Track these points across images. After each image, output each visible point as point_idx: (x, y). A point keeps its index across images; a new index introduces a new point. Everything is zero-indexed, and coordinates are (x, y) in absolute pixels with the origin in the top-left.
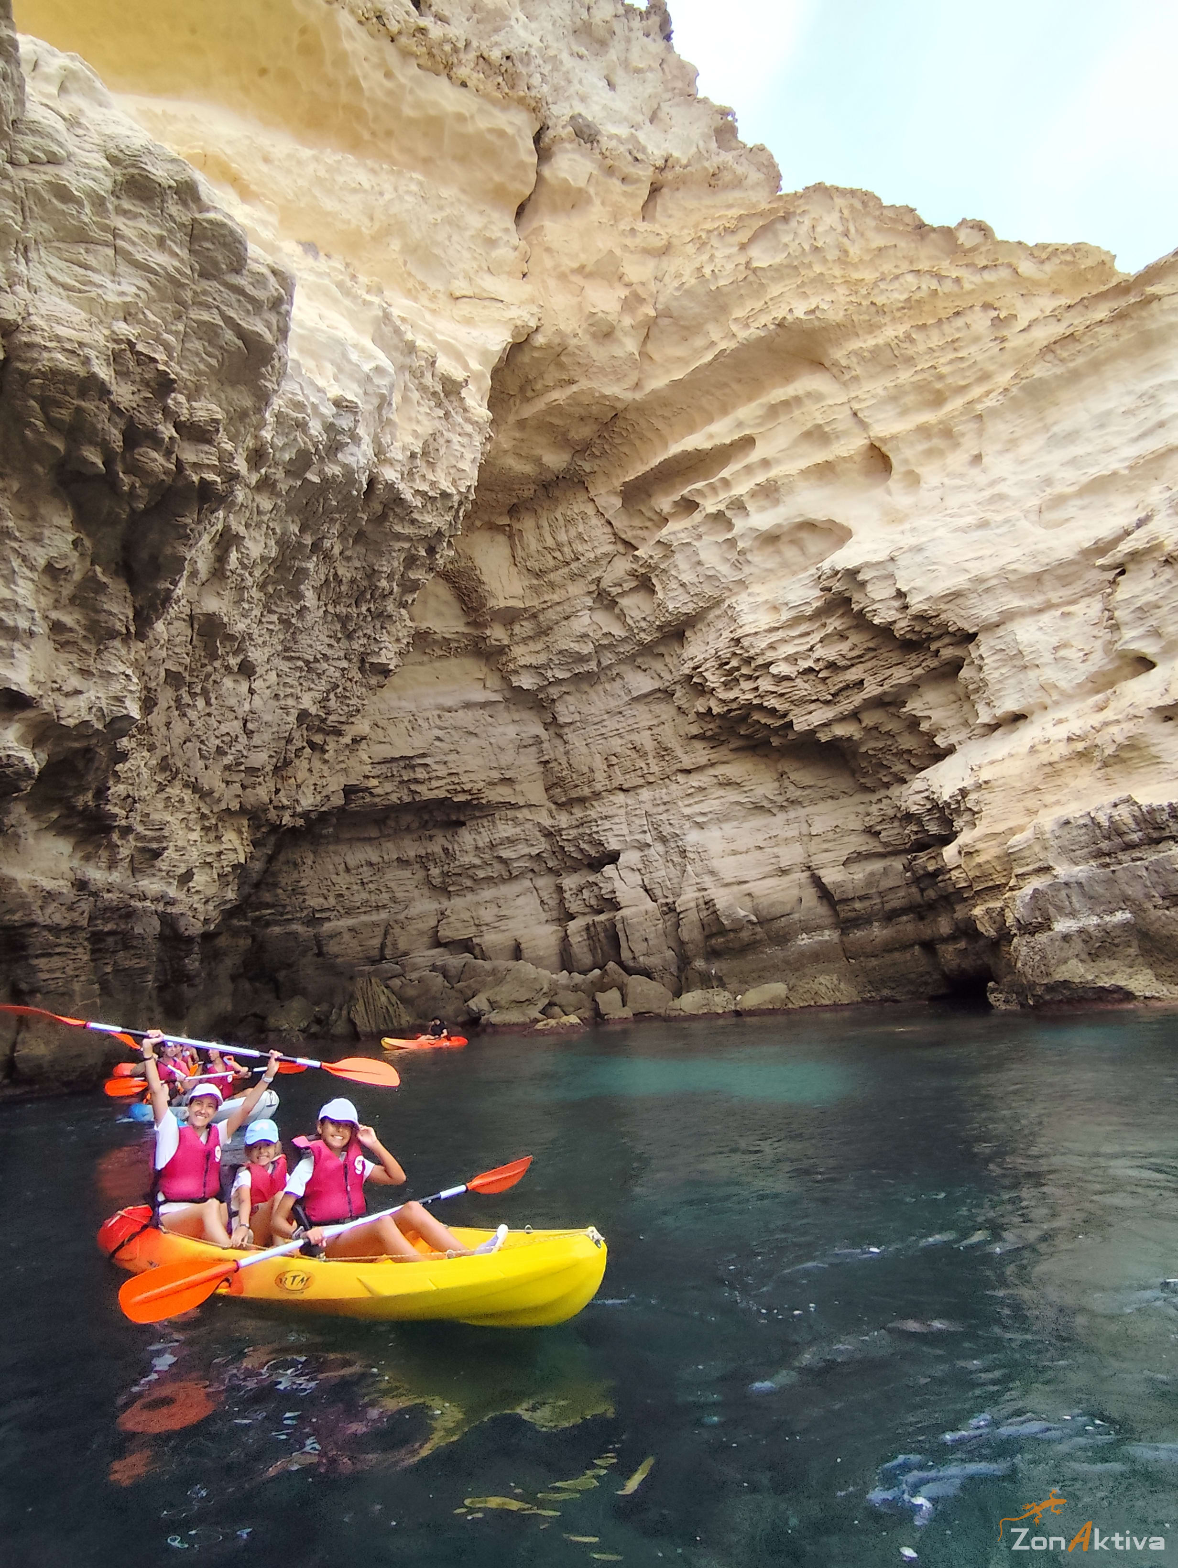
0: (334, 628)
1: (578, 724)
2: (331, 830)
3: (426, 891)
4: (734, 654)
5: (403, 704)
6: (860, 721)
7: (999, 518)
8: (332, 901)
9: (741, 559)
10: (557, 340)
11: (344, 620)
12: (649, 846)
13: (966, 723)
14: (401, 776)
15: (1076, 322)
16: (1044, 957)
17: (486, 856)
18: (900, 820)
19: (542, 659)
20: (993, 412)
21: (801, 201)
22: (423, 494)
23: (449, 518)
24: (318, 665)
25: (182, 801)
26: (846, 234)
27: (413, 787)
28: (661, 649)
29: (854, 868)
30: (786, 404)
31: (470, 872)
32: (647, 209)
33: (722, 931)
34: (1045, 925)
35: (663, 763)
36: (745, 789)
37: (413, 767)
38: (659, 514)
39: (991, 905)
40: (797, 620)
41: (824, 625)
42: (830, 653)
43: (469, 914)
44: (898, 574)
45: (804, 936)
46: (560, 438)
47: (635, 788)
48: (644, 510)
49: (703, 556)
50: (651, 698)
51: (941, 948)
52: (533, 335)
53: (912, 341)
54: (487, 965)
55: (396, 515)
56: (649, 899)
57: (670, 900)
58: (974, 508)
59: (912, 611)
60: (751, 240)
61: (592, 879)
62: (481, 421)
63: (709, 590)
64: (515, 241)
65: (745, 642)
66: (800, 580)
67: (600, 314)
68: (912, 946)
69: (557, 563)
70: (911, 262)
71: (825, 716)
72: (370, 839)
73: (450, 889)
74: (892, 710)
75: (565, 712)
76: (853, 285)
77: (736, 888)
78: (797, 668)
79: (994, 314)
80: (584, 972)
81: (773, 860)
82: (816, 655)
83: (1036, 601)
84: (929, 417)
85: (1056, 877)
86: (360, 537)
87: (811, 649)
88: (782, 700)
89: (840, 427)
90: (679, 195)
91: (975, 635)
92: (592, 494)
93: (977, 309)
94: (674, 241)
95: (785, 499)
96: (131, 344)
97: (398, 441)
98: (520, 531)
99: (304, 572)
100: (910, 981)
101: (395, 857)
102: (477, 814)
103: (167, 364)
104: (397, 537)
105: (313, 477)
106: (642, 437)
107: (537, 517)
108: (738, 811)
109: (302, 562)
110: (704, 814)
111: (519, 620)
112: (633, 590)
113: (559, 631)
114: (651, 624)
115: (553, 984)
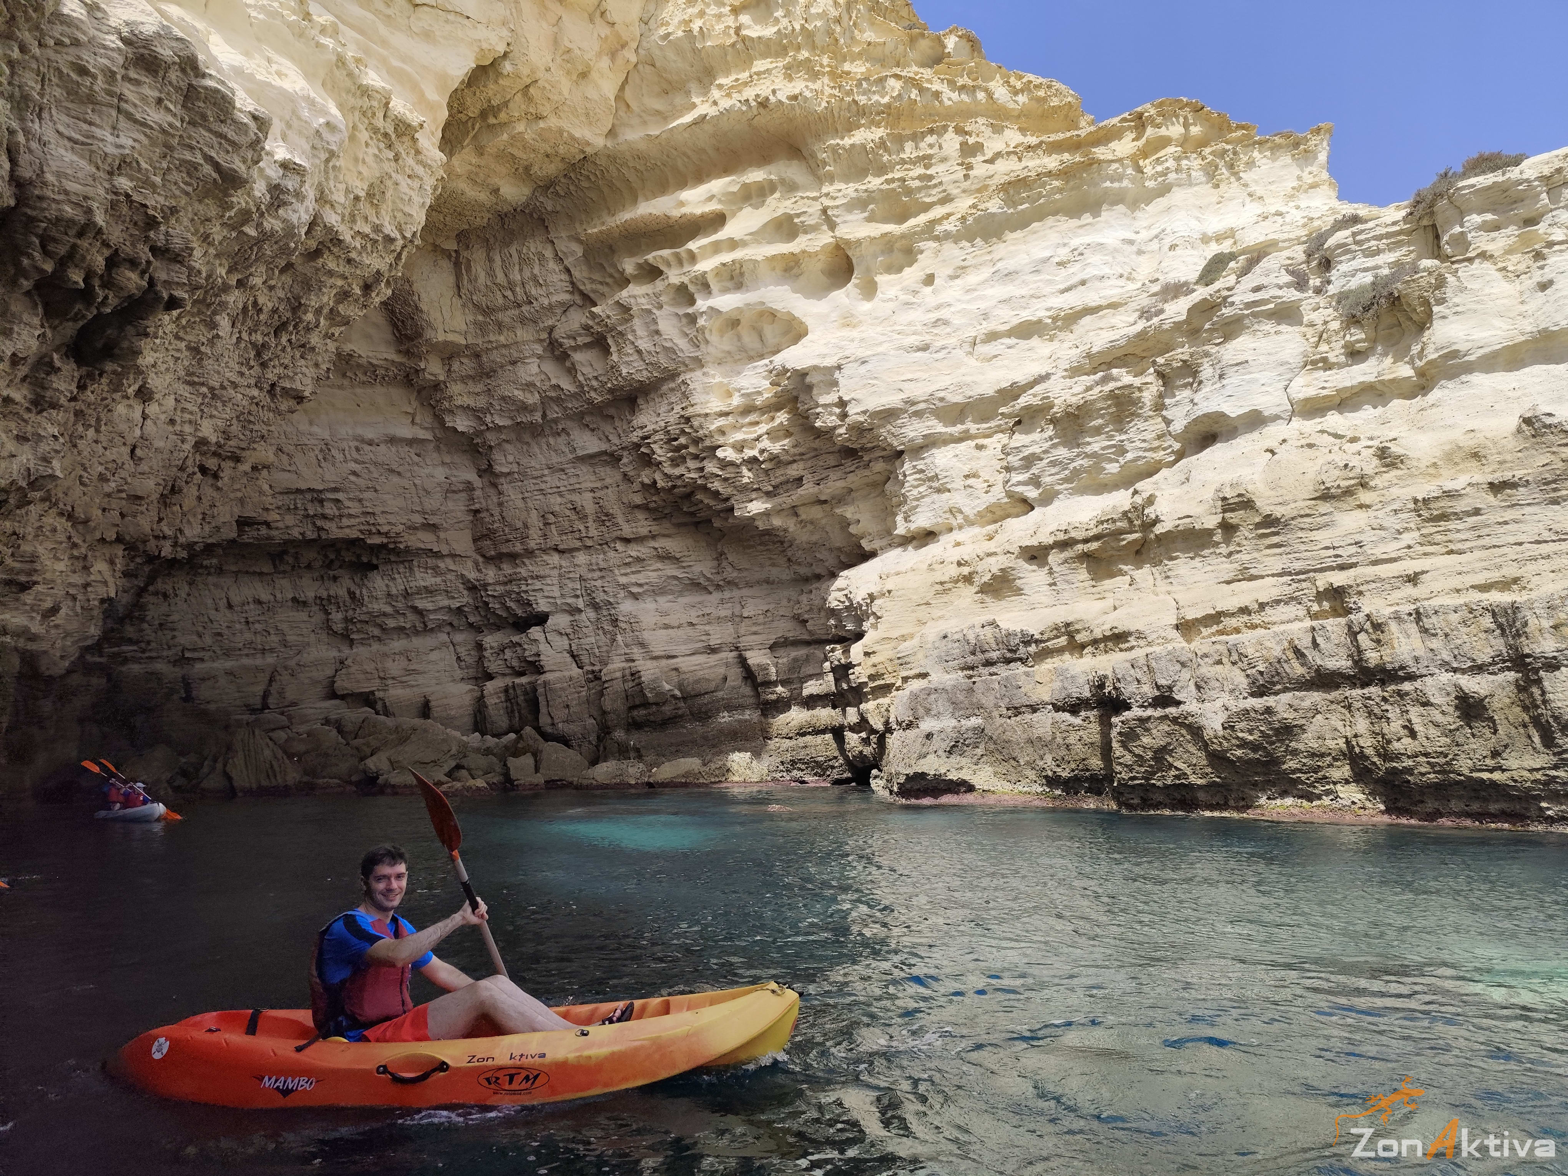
0: (247, 356)
1: (516, 476)
2: (215, 561)
3: (324, 637)
4: (683, 432)
5: (315, 429)
6: (796, 515)
7: (940, 343)
8: (208, 640)
9: (700, 337)
10: (527, 72)
11: (260, 349)
12: (580, 611)
13: (888, 532)
14: (306, 510)
15: (1032, 166)
16: (909, 751)
17: (400, 605)
18: (826, 612)
19: (481, 402)
20: (950, 236)
22: (365, 236)
23: (389, 260)
24: (224, 392)
25: (54, 530)
26: (838, 22)
27: (319, 523)
28: (612, 411)
29: (781, 652)
30: (760, 187)
33: (646, 704)
34: (915, 724)
35: (603, 528)
36: (684, 564)
37: (321, 502)
38: (622, 273)
39: (881, 701)
40: (748, 408)
41: (773, 418)
42: (774, 447)
43: (373, 665)
44: (842, 382)
45: (726, 714)
46: (521, 171)
47: (571, 550)
48: (606, 266)
49: (663, 326)
50: (597, 460)
51: (848, 735)
52: (500, 61)
53: (887, 149)
54: (390, 722)
55: (331, 253)
56: (575, 665)
57: (596, 668)
58: (919, 329)
59: (851, 420)
61: (516, 639)
62: (433, 164)
63: (664, 362)
65: (696, 423)
66: (754, 369)
67: (577, 52)
68: (823, 732)
69: (508, 303)
70: (897, 64)
71: (764, 506)
72: (261, 574)
73: (352, 636)
74: (827, 507)
75: (503, 462)
76: (840, 78)
77: (664, 662)
78: (743, 455)
80: (498, 736)
81: (704, 638)
83: (956, 430)
84: (892, 229)
85: (930, 682)
86: (288, 269)
87: (757, 439)
88: (725, 485)
89: (809, 221)
91: (902, 453)
92: (552, 236)
95: (749, 284)
96: (128, 196)
97: (342, 187)
98: (469, 261)
99: (223, 305)
100: (818, 764)
101: (290, 596)
102: (393, 558)
103: (155, 209)
104: (331, 273)
105: (250, 230)
106: (611, 186)
107: (489, 249)
108: (674, 585)
109: (224, 297)
110: (640, 585)
111: (459, 355)
112: (587, 346)
113: (505, 375)
114: (603, 384)
115: (462, 746)
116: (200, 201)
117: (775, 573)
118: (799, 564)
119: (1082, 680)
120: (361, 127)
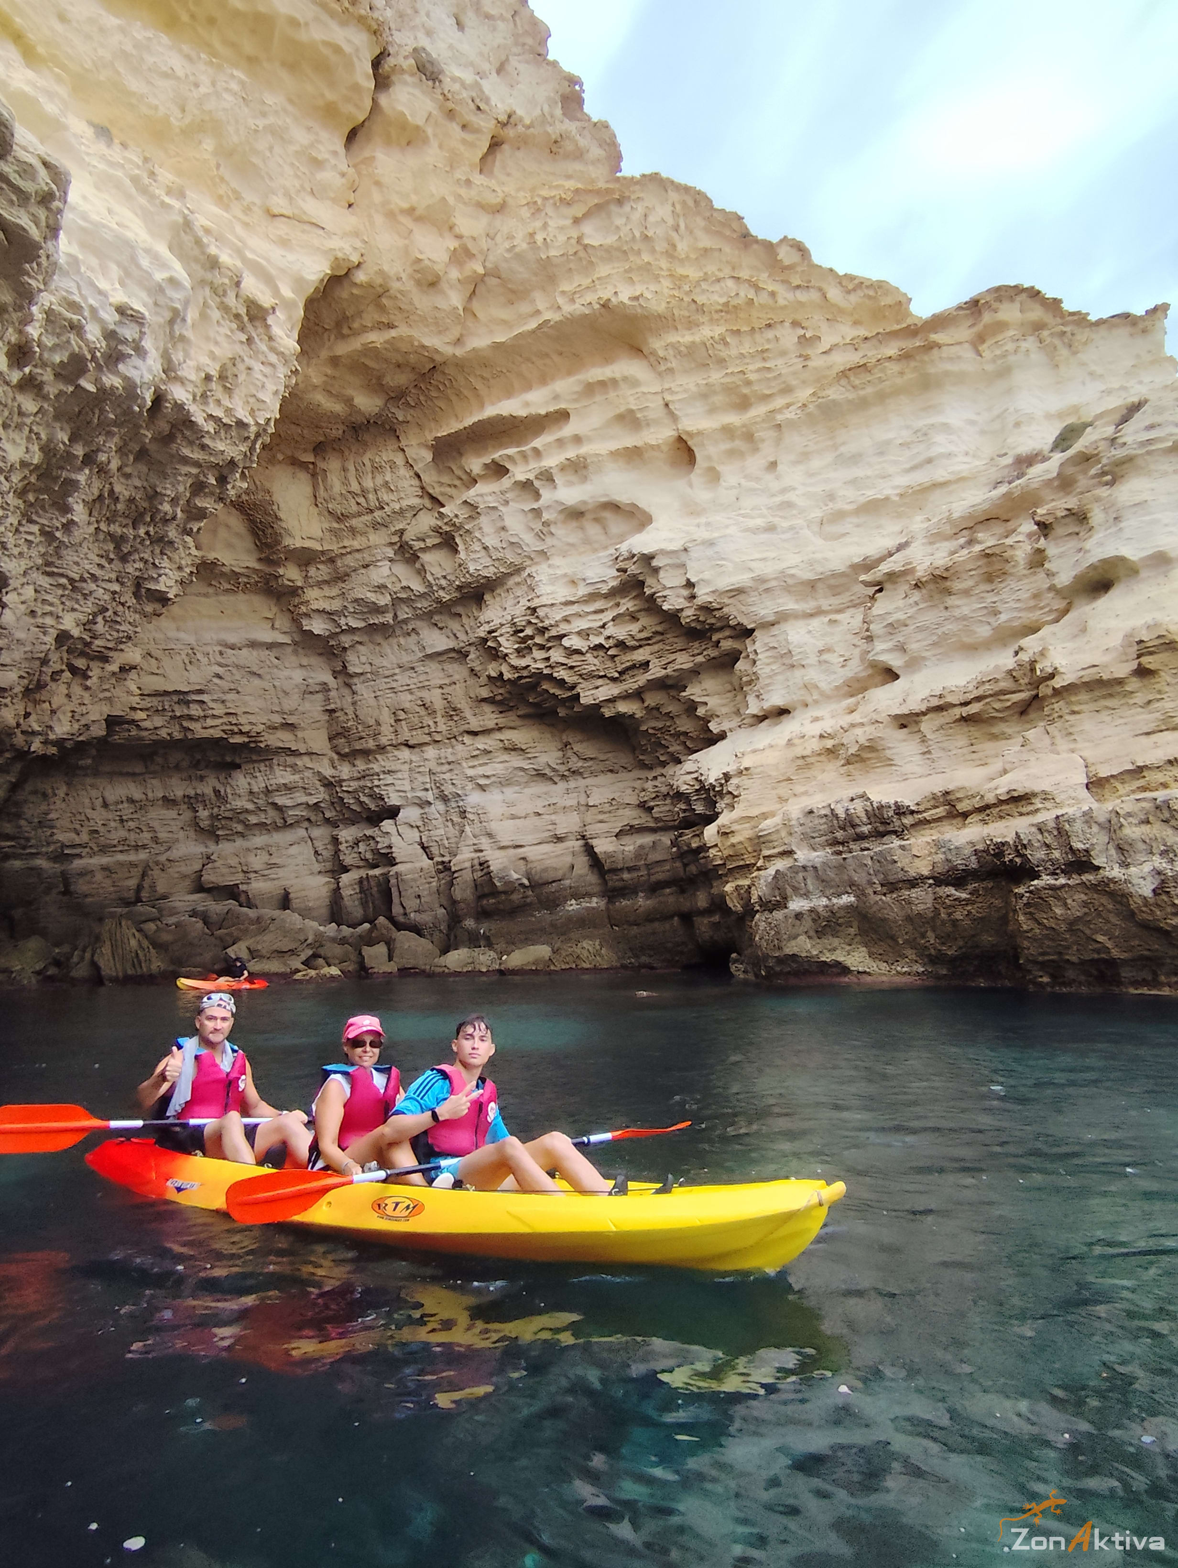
0: (106, 548)
1: (369, 676)
2: (89, 761)
3: (192, 834)
4: (530, 623)
5: (182, 635)
6: (643, 701)
7: (785, 524)
8: (85, 837)
9: (545, 530)
10: (379, 281)
11: (118, 541)
12: (430, 803)
13: (738, 712)
14: (173, 711)
15: (870, 354)
16: (777, 933)
17: (260, 802)
18: (672, 797)
19: (336, 605)
20: (791, 424)
21: (637, 187)
22: (217, 420)
23: (244, 448)
24: (84, 584)
26: (676, 229)
27: (185, 724)
28: (459, 609)
29: (626, 840)
30: (603, 384)
31: (242, 817)
32: (485, 162)
33: (494, 892)
34: (782, 904)
35: (451, 723)
36: (529, 756)
37: (188, 703)
38: (468, 474)
39: (741, 882)
40: (593, 596)
41: (618, 605)
42: (621, 632)
43: (237, 860)
44: (689, 564)
45: (573, 902)
46: (374, 381)
47: (421, 745)
48: (454, 468)
49: (508, 522)
50: (445, 657)
51: (697, 920)
52: (354, 271)
53: (726, 344)
54: (252, 913)
55: (185, 437)
56: (425, 856)
57: (446, 859)
58: (765, 511)
59: (699, 601)
60: (586, 215)
61: (369, 832)
62: (287, 352)
63: (510, 557)
64: (343, 167)
65: (541, 612)
66: (599, 558)
67: (427, 262)
68: (672, 917)
69: (361, 509)
70: (734, 269)
71: (610, 693)
72: (134, 775)
73: (219, 833)
74: (673, 693)
75: (356, 662)
76: (678, 280)
77: (511, 852)
78: (589, 643)
79: (802, 332)
80: (354, 926)
81: (550, 827)
82: (607, 632)
83: (808, 606)
84: (733, 419)
85: (795, 860)
86: (142, 455)
87: (603, 626)
88: (571, 672)
89: (651, 415)
90: (520, 154)
91: (753, 631)
92: (403, 443)
93: (787, 324)
94: (510, 201)
95: (593, 477)
97: (192, 360)
98: (325, 471)
99: (73, 483)
100: (668, 951)
101: (160, 795)
102: (254, 758)
104: (185, 460)
105: (88, 385)
106: (458, 393)
107: (344, 459)
108: (520, 776)
109: (71, 474)
111: (315, 562)
112: (436, 546)
113: (357, 579)
114: (451, 583)
115: (319, 936)
117: (619, 761)
118: (644, 751)
119: (968, 851)
120: (212, 303)
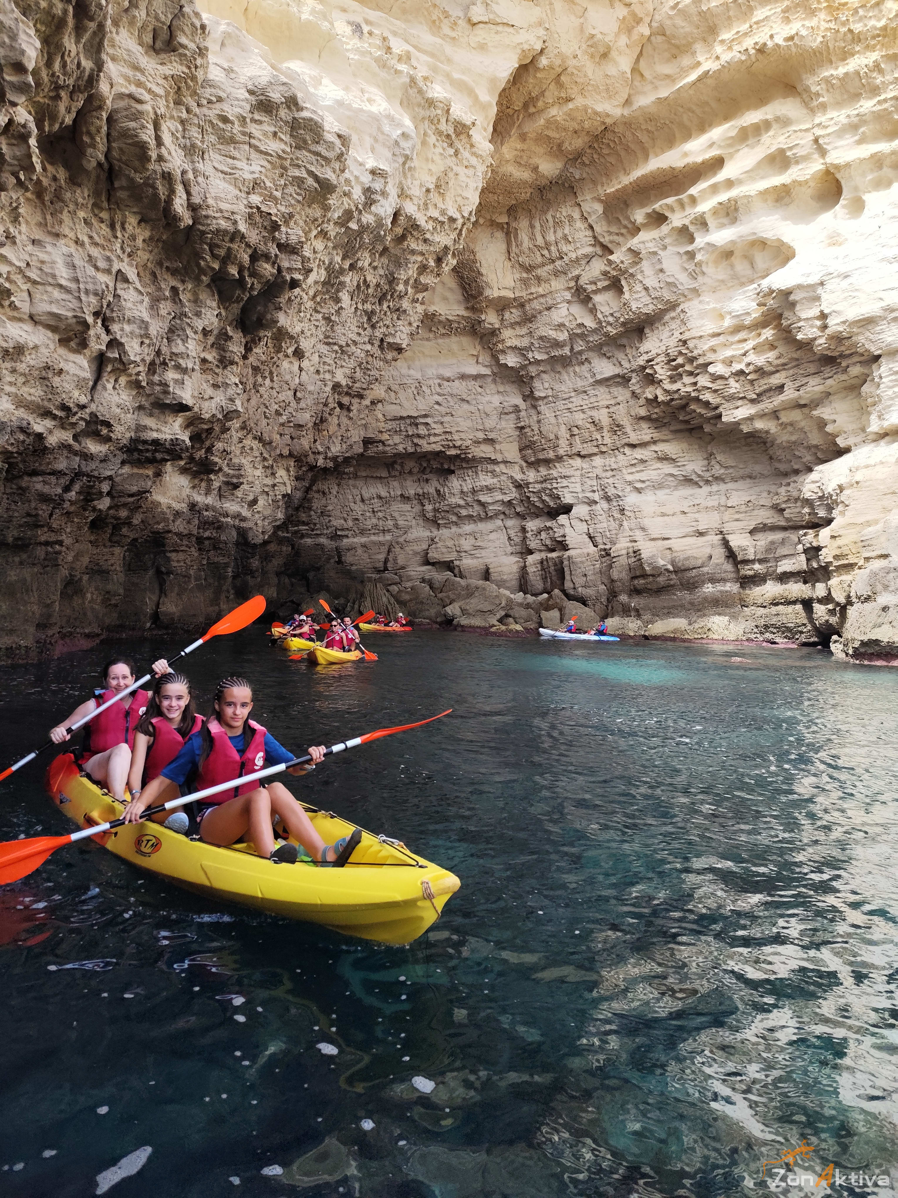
0: (362, 321)
1: (551, 398)
2: (352, 469)
3: (421, 522)
4: (680, 353)
5: (412, 372)
6: (778, 418)
8: (350, 523)
9: (698, 270)
10: (559, 62)
11: (370, 315)
12: (596, 503)
13: (862, 429)
14: (407, 431)
16: (865, 621)
17: (469, 499)
18: (801, 502)
19: (525, 342)
22: (435, 220)
23: (454, 236)
24: (349, 349)
25: (252, 449)
27: (416, 440)
28: (624, 341)
29: (760, 536)
30: (756, 128)
33: (644, 576)
34: (872, 598)
35: (615, 437)
36: (679, 464)
37: (417, 425)
38: (634, 223)
39: (844, 577)
40: (738, 328)
41: (759, 335)
42: (759, 360)
43: (452, 542)
44: (824, 296)
45: (710, 585)
46: (555, 148)
47: (590, 455)
48: (621, 219)
49: (666, 264)
50: (612, 382)
51: (816, 606)
52: (538, 58)
54: (463, 582)
55: (413, 236)
56: (591, 544)
57: (607, 547)
59: (831, 331)
61: (549, 524)
62: (484, 154)
63: (667, 295)
65: (691, 344)
66: (745, 292)
67: (599, 36)
68: (794, 603)
69: (545, 260)
71: (748, 412)
72: (381, 478)
73: (440, 522)
74: (806, 410)
75: (541, 389)
77: (660, 543)
78: (731, 369)
80: (536, 595)
81: (694, 524)
82: (747, 360)
85: (890, 562)
86: (385, 252)
87: (744, 355)
88: (715, 395)
89: (801, 152)
91: (879, 357)
92: (580, 199)
95: (742, 218)
96: (258, 208)
97: (417, 183)
98: (516, 229)
99: (342, 284)
100: (790, 630)
101: (399, 493)
102: (464, 465)
103: (276, 215)
104: (413, 252)
105: (353, 226)
106: (627, 149)
107: (531, 218)
108: (671, 481)
109: (342, 278)
110: (643, 482)
111: (509, 308)
112: (606, 289)
113: (542, 319)
114: (617, 319)
115: (510, 601)
116: (309, 206)
117: (758, 468)
118: (780, 461)
120: (430, 132)
